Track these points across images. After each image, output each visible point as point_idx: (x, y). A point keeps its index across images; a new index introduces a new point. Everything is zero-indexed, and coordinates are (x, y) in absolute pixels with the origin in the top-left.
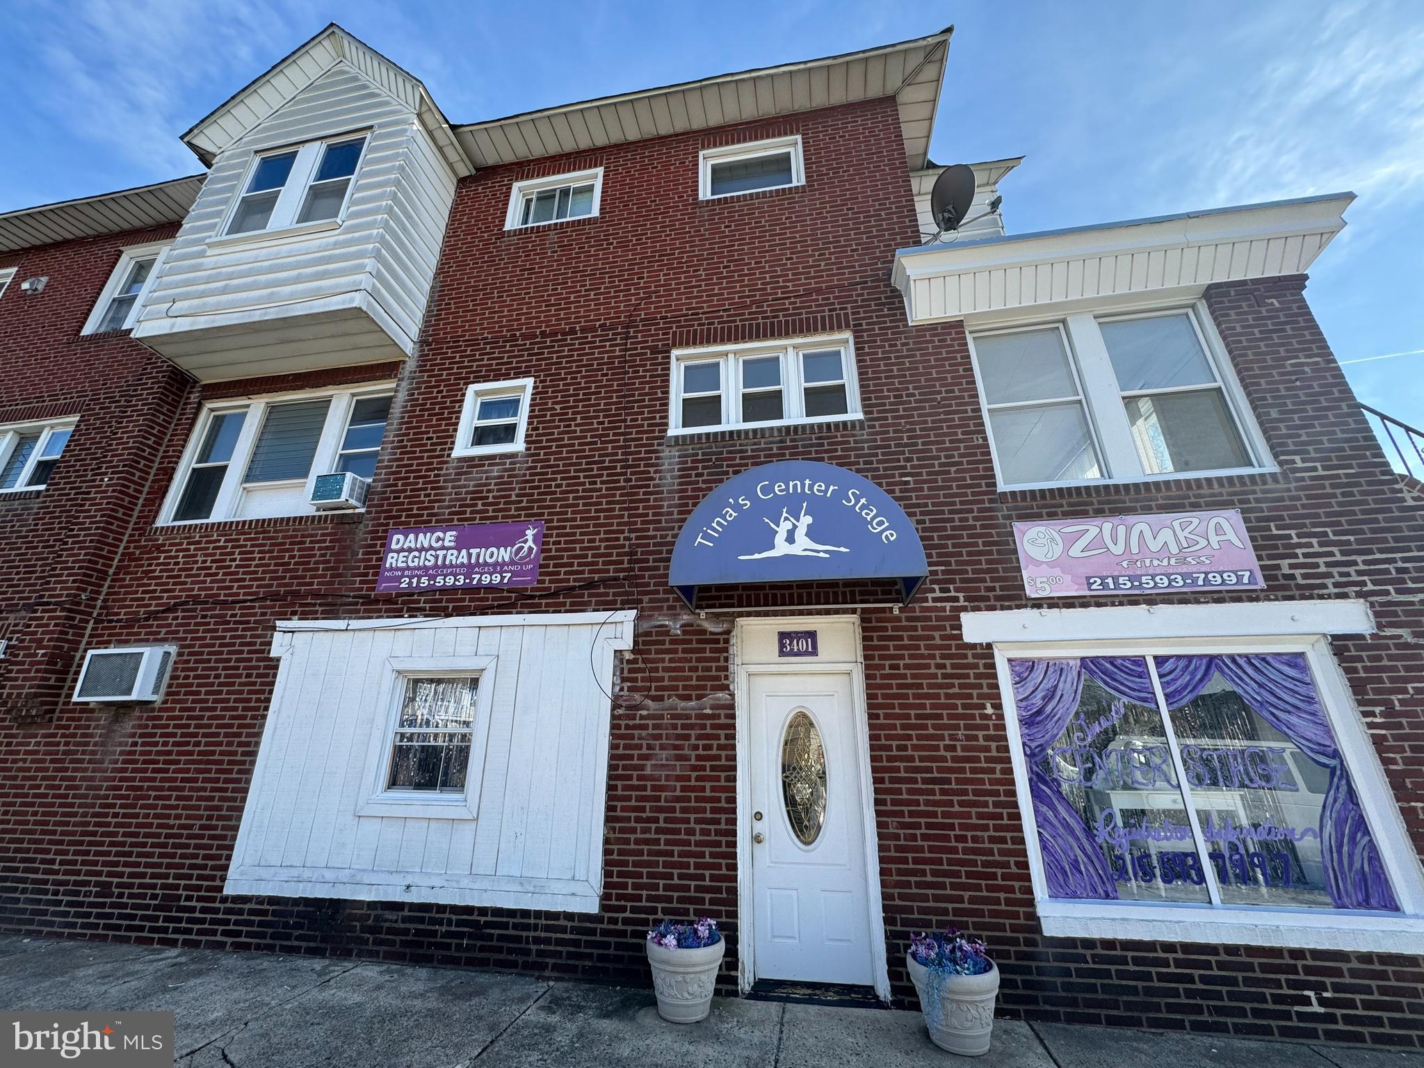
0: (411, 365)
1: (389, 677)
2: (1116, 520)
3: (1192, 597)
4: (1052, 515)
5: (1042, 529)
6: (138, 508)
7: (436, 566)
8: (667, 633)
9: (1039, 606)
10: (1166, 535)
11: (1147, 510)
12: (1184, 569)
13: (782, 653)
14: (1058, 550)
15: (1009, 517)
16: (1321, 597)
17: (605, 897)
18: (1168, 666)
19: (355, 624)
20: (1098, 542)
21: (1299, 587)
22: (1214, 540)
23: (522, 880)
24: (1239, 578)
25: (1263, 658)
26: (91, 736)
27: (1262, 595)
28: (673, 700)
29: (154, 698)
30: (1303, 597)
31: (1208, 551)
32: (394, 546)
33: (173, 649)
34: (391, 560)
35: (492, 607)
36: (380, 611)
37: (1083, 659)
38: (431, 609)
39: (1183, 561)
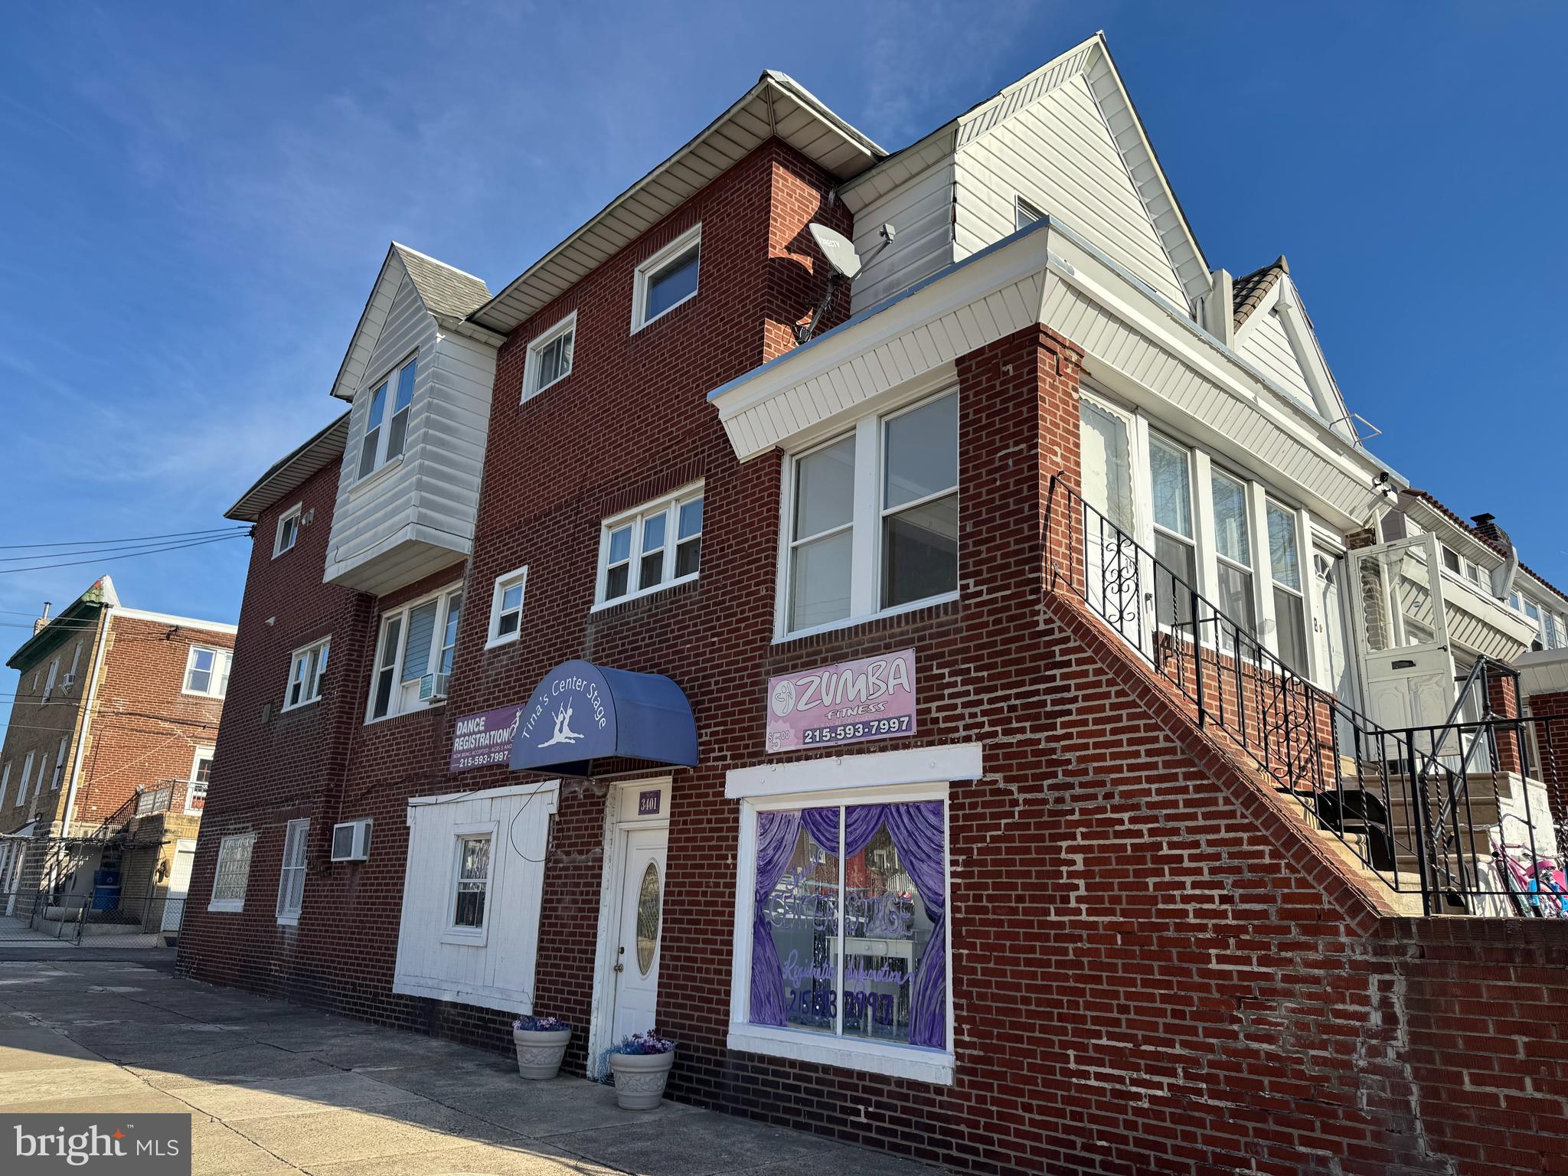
0: (469, 565)
1: (453, 839)
2: (832, 669)
3: (865, 746)
4: (794, 668)
5: (785, 683)
6: (355, 711)
7: (475, 748)
8: (575, 798)
9: (771, 762)
10: (861, 683)
11: (855, 655)
12: (865, 719)
13: (641, 812)
14: (792, 702)
15: (768, 673)
16: (953, 742)
17: (536, 1005)
18: (855, 816)
19: (442, 798)
20: (817, 697)
21: (941, 731)
22: (892, 682)
23: (502, 991)
24: (901, 723)
25: (917, 806)
26: (344, 885)
27: (913, 741)
28: (575, 856)
29: (365, 858)
30: (942, 742)
31: (885, 698)
32: (458, 733)
33: (371, 821)
34: (458, 745)
35: (497, 781)
36: (450, 787)
37: (804, 810)
38: (474, 784)
39: (867, 710)
